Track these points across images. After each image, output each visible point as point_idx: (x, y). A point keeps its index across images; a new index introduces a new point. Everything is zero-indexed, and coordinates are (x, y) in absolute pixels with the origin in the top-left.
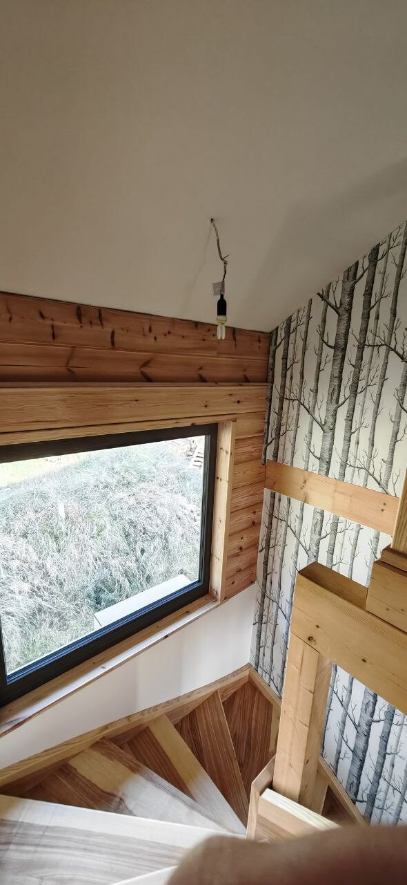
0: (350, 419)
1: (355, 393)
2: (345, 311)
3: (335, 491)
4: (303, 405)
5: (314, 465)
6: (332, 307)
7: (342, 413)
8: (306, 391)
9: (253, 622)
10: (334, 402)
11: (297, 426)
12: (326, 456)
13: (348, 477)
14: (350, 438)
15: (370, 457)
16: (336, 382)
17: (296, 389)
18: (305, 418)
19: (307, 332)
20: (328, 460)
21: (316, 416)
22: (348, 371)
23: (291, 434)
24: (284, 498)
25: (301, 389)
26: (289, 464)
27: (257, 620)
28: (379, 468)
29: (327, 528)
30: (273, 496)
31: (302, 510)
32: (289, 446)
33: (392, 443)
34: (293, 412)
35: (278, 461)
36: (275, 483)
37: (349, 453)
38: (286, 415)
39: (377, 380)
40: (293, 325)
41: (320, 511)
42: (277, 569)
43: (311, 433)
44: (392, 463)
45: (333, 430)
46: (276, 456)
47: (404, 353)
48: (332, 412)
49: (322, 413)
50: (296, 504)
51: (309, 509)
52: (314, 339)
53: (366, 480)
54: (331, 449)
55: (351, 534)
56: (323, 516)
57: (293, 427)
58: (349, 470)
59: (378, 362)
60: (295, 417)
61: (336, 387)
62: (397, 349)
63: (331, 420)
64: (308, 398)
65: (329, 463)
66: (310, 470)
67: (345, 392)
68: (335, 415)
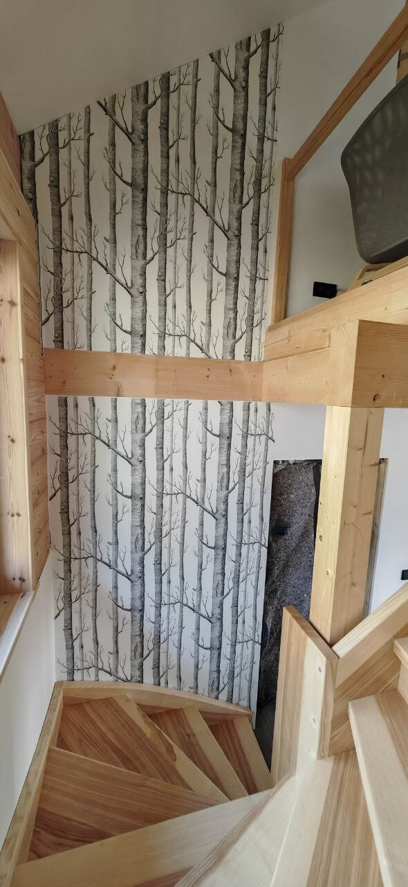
0: (162, 278)
1: (164, 246)
2: (141, 140)
3: (157, 370)
4: (96, 260)
5: (125, 343)
6: (122, 130)
7: (153, 270)
8: (99, 241)
9: (53, 613)
10: (140, 256)
11: (91, 292)
12: (139, 328)
13: (168, 351)
14: (165, 301)
15: (190, 322)
16: (140, 232)
17: (81, 237)
18: (102, 281)
19: (88, 152)
20: (142, 333)
21: (119, 275)
22: (153, 219)
23: (82, 304)
24: (84, 401)
25: (90, 237)
26: (85, 349)
27: (61, 605)
28: (199, 331)
29: (151, 419)
30: (64, 403)
31: (115, 408)
32: (82, 323)
33: (209, 303)
34: (82, 271)
35: (66, 347)
36: (64, 382)
37: (167, 320)
38: (69, 275)
39: (186, 233)
40: (63, 136)
41: (139, 401)
42: (86, 507)
43: (114, 299)
44: (210, 325)
45: (143, 293)
46: (59, 339)
47: (207, 207)
48: (139, 271)
49: (126, 271)
50: (103, 403)
51: (125, 404)
52: (100, 165)
53: (188, 348)
54: (144, 318)
55: (180, 415)
56: (144, 406)
57: (84, 292)
58: (169, 341)
59: (185, 212)
60: (85, 278)
61: (141, 238)
62: (201, 202)
63: (139, 281)
64: (102, 250)
65: (143, 336)
66: (119, 351)
67: (153, 245)
68: (144, 274)
